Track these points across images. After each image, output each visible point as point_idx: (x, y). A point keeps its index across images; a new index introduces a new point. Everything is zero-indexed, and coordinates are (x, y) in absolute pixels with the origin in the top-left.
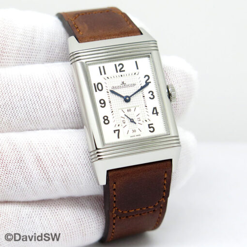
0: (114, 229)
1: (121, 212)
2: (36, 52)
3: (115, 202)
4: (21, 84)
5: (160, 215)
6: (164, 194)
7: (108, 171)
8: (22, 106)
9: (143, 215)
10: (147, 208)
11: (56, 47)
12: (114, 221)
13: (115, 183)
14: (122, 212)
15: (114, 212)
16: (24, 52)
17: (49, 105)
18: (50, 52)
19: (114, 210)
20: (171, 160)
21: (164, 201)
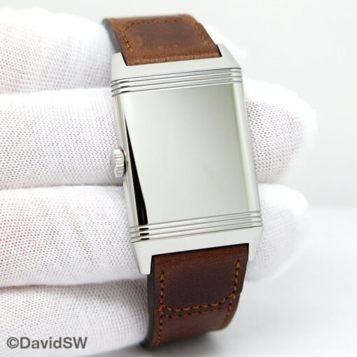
0: (161, 331)
1: (170, 310)
2: (69, 74)
3: (162, 297)
4: (53, 121)
5: (229, 313)
6: (235, 288)
7: (154, 257)
8: (53, 153)
9: (204, 313)
10: (209, 305)
11: (98, 69)
12: (161, 321)
13: (163, 273)
14: (173, 310)
15: (160, 310)
16: (53, 75)
17: (90, 154)
18: (89, 75)
19: (161, 307)
20: (247, 245)
21: (235, 297)
